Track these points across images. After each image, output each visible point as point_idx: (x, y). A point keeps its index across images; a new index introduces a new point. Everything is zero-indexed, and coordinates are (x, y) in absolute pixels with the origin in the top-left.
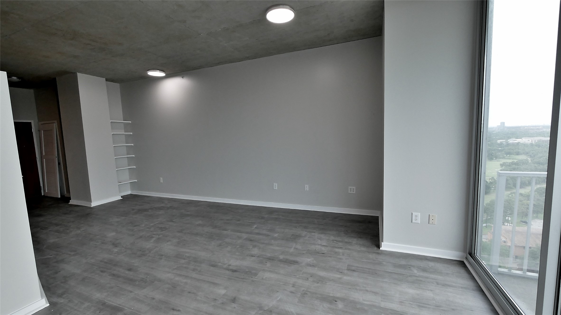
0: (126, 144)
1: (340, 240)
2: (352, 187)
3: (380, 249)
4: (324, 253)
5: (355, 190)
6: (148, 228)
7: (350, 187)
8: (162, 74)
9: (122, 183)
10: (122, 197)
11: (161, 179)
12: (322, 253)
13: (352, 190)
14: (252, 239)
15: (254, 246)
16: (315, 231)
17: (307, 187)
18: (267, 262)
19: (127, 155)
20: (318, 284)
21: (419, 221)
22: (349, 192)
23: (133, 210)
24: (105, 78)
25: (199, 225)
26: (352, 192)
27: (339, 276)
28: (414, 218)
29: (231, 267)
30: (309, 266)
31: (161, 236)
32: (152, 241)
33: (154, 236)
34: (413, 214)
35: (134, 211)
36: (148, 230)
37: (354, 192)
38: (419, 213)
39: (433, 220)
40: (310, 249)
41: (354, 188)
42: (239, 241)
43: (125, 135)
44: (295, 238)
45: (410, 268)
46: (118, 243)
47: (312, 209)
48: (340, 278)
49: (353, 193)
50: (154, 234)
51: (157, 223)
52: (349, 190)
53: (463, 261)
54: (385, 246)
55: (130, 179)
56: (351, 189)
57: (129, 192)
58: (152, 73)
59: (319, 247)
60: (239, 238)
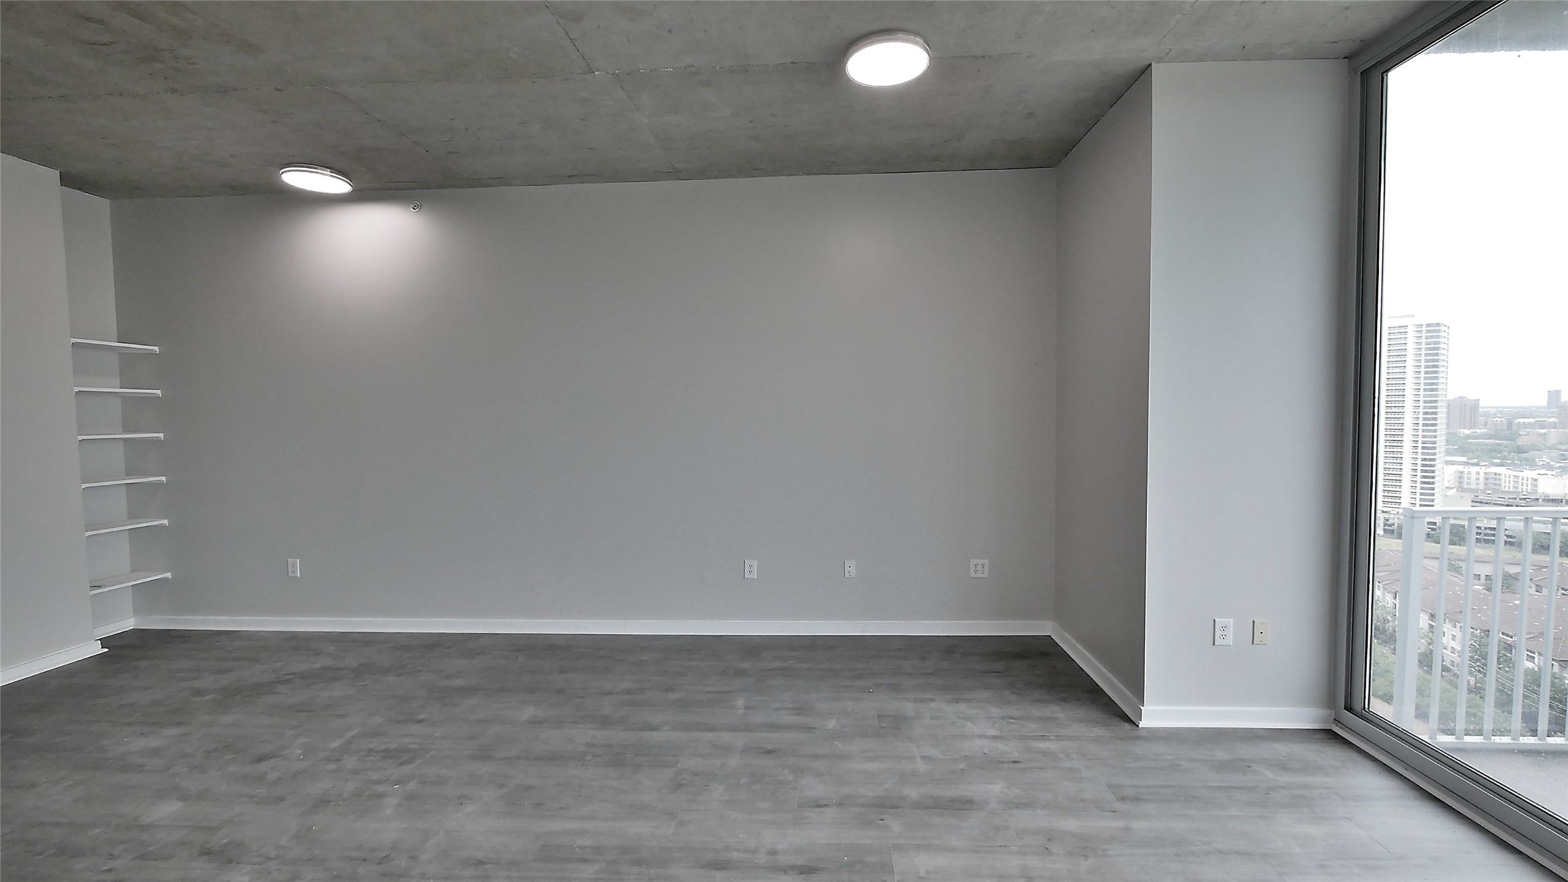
0: (124, 432)
1: (1019, 713)
2: (980, 562)
3: (1140, 726)
4: (1016, 760)
5: (986, 568)
6: (329, 760)
7: (973, 561)
8: (338, 186)
9: (105, 586)
10: (104, 642)
11: (294, 564)
12: (1012, 760)
13: (979, 568)
14: (770, 747)
15: (798, 771)
16: (929, 696)
17: (851, 567)
18: (883, 817)
19: (129, 474)
20: (1089, 861)
21: (1230, 640)
22: (971, 576)
23: (199, 693)
24: (58, 172)
25: (535, 722)
26: (979, 575)
27: (1119, 823)
28: (1218, 633)
29: (784, 860)
30: (1013, 808)
31: (412, 785)
32: (389, 812)
33: (380, 788)
34: (1216, 623)
35: (203, 699)
36: (332, 767)
37: (986, 575)
38: (1229, 620)
39: (1261, 633)
40: (968, 754)
41: (986, 562)
42: (734, 762)
43: (122, 398)
44: (894, 725)
45: (1249, 767)
46: (226, 845)
47: (865, 632)
48: (1127, 829)
49: (982, 575)
50: (379, 782)
51: (351, 734)
52: (972, 568)
53: (1331, 730)
54: (1153, 716)
55: (136, 569)
56: (976, 565)
57: (129, 624)
58: (297, 179)
59: (985, 742)
60: (726, 749)
